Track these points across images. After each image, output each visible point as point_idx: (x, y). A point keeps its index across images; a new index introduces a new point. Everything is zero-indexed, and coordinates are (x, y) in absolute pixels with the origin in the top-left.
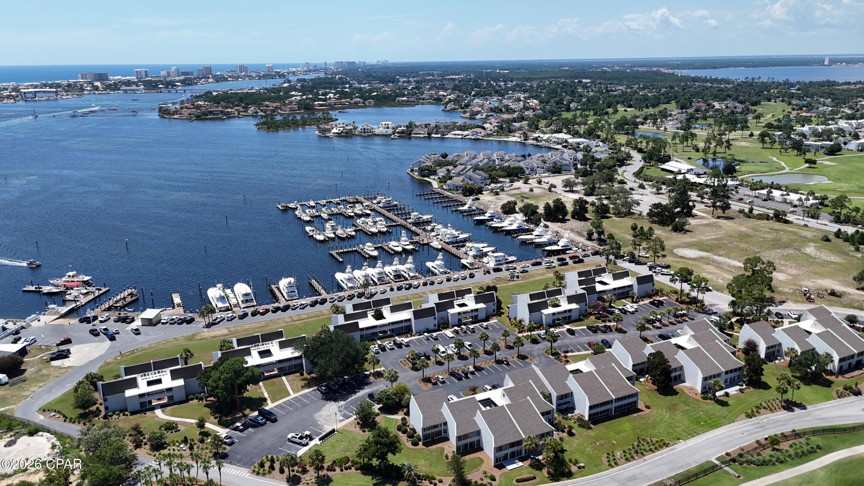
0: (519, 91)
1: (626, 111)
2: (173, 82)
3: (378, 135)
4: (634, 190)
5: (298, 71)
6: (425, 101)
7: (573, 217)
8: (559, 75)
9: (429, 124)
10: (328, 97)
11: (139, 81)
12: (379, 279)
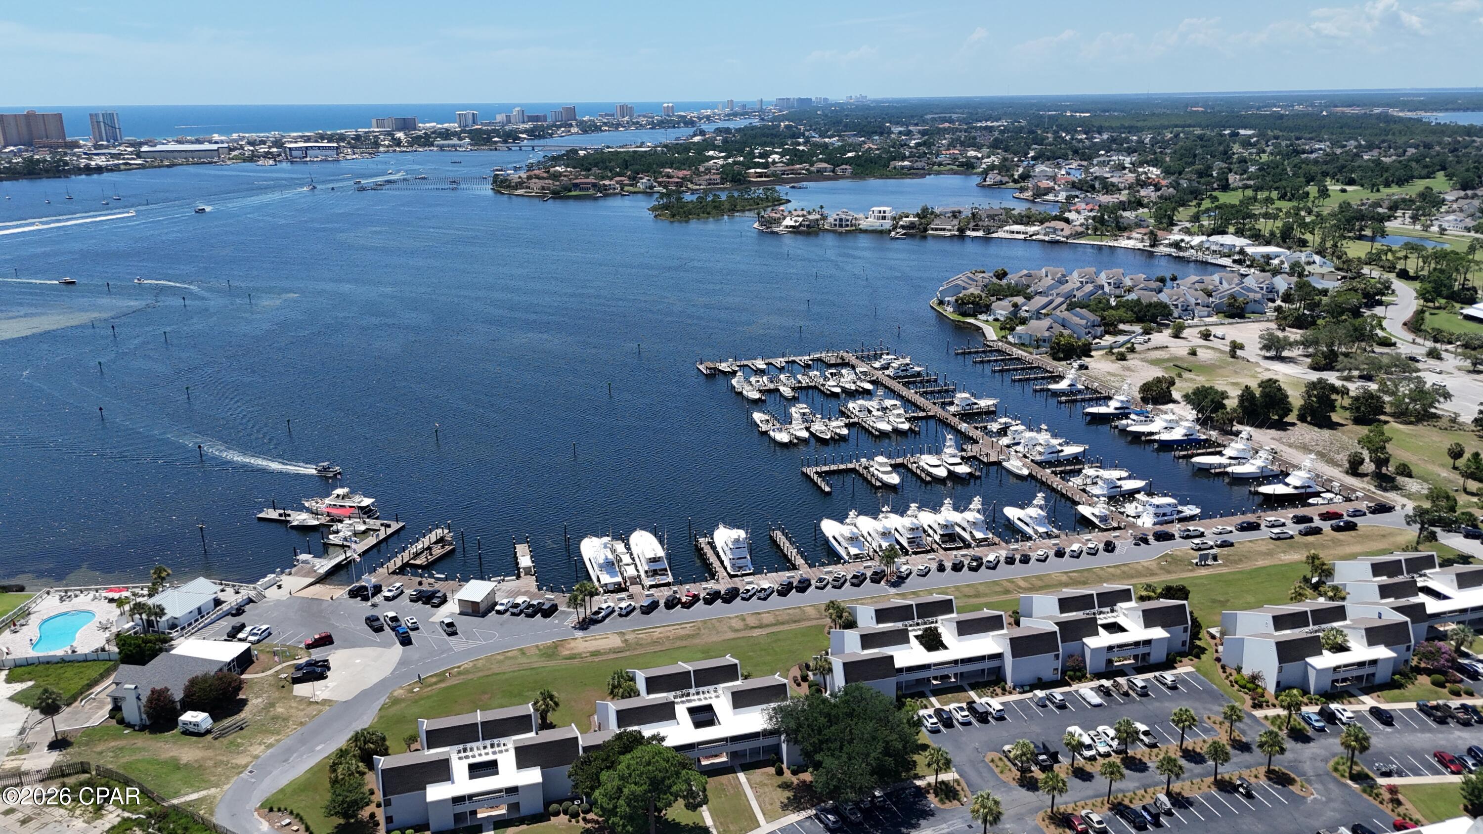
0: (1119, 151)
1: (1344, 191)
2: (516, 132)
3: (865, 231)
4: (1418, 361)
5: (715, 114)
6: (942, 168)
7: (1302, 418)
8: (1189, 122)
9: (960, 212)
10: (770, 160)
11: (463, 131)
12: (911, 541)
